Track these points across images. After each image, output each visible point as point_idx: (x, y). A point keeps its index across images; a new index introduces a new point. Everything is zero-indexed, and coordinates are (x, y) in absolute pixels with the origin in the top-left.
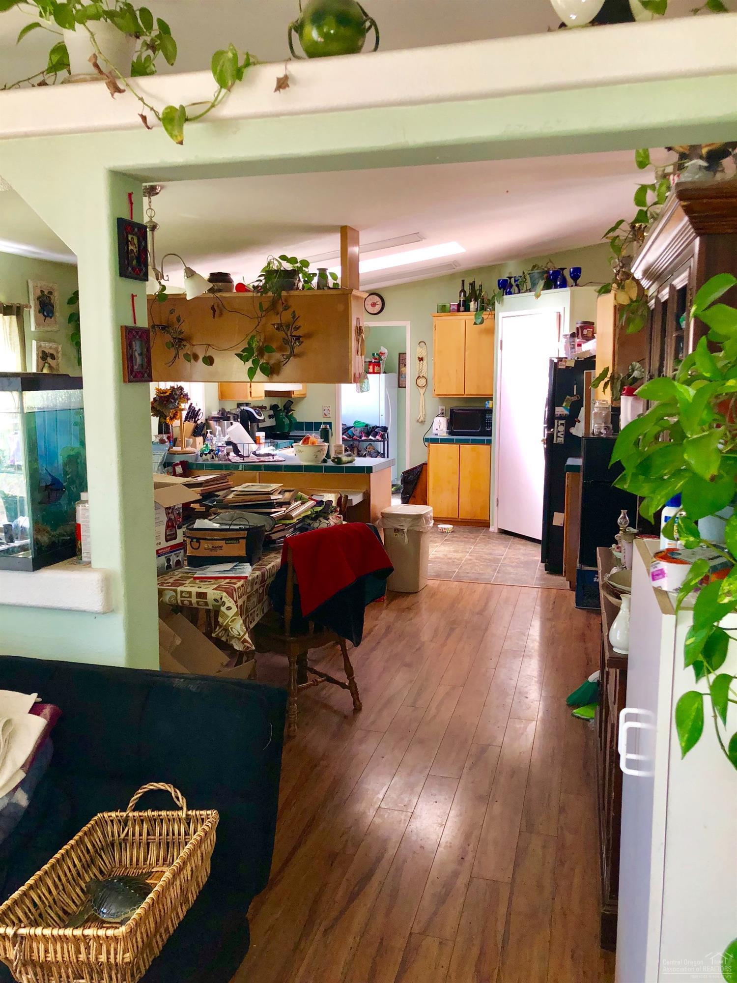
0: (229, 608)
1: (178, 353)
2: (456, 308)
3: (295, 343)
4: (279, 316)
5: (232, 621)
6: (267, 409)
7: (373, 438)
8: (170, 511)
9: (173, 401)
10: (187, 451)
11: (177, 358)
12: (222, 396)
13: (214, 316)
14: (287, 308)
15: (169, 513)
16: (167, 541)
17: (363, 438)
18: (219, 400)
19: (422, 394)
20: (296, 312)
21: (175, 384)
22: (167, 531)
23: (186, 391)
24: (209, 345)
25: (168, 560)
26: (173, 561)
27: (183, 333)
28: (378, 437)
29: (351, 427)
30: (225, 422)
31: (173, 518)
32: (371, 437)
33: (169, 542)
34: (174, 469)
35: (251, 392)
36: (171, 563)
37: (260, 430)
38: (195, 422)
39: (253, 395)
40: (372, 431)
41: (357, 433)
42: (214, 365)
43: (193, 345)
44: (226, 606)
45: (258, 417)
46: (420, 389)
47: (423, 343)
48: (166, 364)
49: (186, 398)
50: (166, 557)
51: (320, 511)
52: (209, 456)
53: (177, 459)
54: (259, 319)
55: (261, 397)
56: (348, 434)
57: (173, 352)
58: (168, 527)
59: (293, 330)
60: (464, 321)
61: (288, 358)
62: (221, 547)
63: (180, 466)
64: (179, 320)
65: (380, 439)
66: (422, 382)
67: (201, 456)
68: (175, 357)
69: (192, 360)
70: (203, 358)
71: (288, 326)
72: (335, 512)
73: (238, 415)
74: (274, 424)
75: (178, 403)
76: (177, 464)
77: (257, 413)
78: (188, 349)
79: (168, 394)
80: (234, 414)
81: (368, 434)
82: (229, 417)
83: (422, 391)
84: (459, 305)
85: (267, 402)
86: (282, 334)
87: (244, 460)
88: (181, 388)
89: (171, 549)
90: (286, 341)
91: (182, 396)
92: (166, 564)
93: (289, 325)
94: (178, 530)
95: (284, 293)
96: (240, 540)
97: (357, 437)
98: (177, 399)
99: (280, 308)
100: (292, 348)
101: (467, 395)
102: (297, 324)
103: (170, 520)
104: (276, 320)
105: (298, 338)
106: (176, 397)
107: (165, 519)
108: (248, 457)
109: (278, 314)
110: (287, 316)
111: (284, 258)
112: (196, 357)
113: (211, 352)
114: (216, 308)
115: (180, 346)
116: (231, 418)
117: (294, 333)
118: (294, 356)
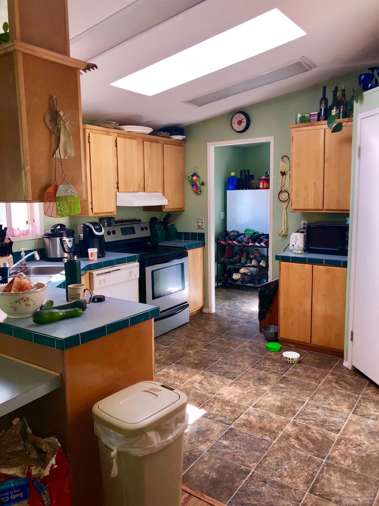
2: (316, 117)
7: (258, 245)
17: (250, 244)
19: (284, 208)
28: (262, 244)
29: (242, 234)
32: (256, 244)
40: (258, 238)
41: (245, 240)
45: (96, 233)
46: (282, 203)
47: (286, 158)
56: (238, 240)
60: (323, 131)
65: (264, 245)
66: (284, 196)
81: (254, 241)
83: (284, 205)
84: (319, 114)
97: (245, 243)
101: (326, 210)
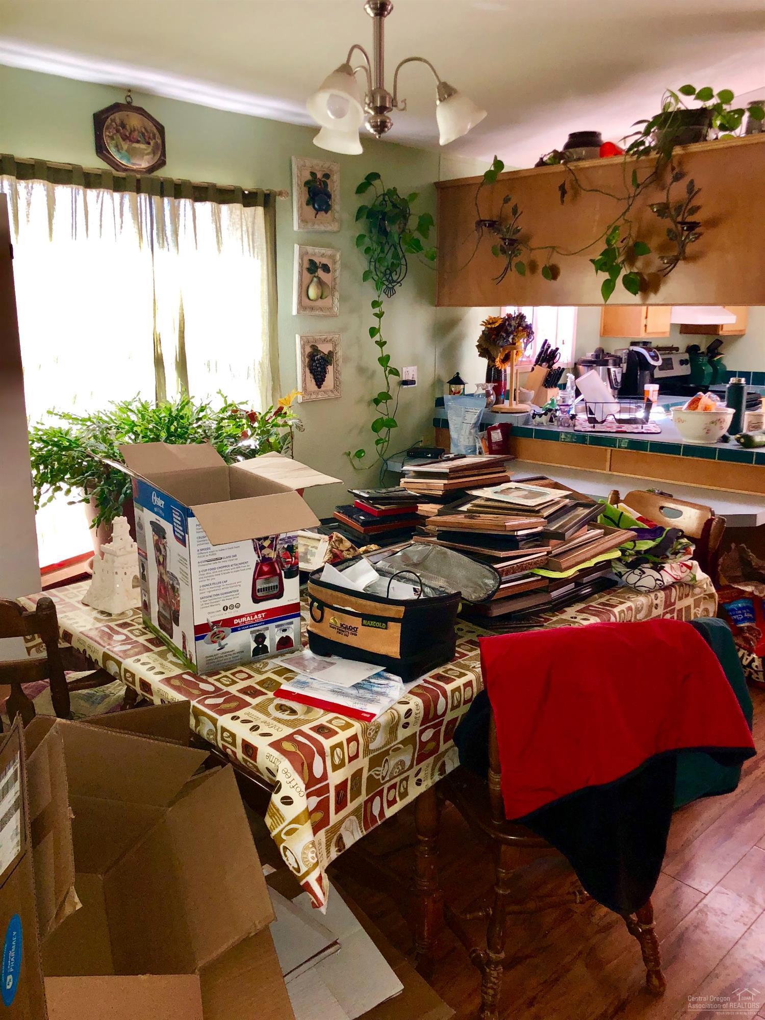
0: (287, 801)
1: (510, 263)
3: (687, 236)
4: (665, 192)
5: (288, 833)
6: (680, 351)
8: (266, 544)
9: (504, 335)
10: (519, 409)
11: (509, 269)
12: (606, 331)
13: (563, 202)
14: (678, 178)
15: (262, 548)
16: (256, 600)
18: (601, 336)
20: (695, 183)
21: (511, 310)
22: (258, 582)
23: (528, 320)
24: (553, 248)
25: (260, 638)
26: (272, 640)
27: (519, 231)
30: (601, 367)
31: (273, 555)
33: (261, 604)
34: (489, 436)
35: (646, 326)
36: (267, 643)
37: (653, 381)
38: (550, 367)
39: (648, 330)
42: (559, 278)
43: (532, 250)
44: (282, 793)
45: (652, 362)
48: (493, 279)
49: (528, 331)
50: (252, 633)
51: (647, 551)
52: (544, 419)
53: (499, 420)
54: (631, 200)
55: (664, 333)
57: (504, 260)
58: (259, 573)
59: (686, 214)
61: (674, 262)
62: (354, 630)
63: (499, 431)
64: (515, 210)
67: (534, 418)
68: (506, 269)
69: (528, 272)
70: (543, 268)
71: (679, 208)
72: (684, 554)
73: (621, 359)
74: (689, 372)
75: (513, 339)
76: (495, 428)
77: (652, 357)
78: (523, 257)
79: (497, 325)
80: (616, 357)
82: (607, 361)
85: (682, 342)
86: (667, 223)
87: (594, 427)
88: (521, 317)
89: (266, 616)
90: (673, 236)
91: (521, 328)
92: (254, 645)
93: (681, 206)
94: (285, 581)
95: (678, 151)
96: (391, 624)
98: (512, 333)
99: (669, 177)
100: (683, 246)
102: (695, 202)
103: (265, 560)
104: (659, 197)
105: (692, 226)
106: (510, 329)
107: (253, 559)
108: (603, 422)
109: (663, 188)
110: (678, 191)
111: (688, 90)
112: (533, 267)
113: (556, 259)
114: (567, 187)
115: (513, 252)
116: (611, 362)
117: (690, 219)
118: (685, 259)
